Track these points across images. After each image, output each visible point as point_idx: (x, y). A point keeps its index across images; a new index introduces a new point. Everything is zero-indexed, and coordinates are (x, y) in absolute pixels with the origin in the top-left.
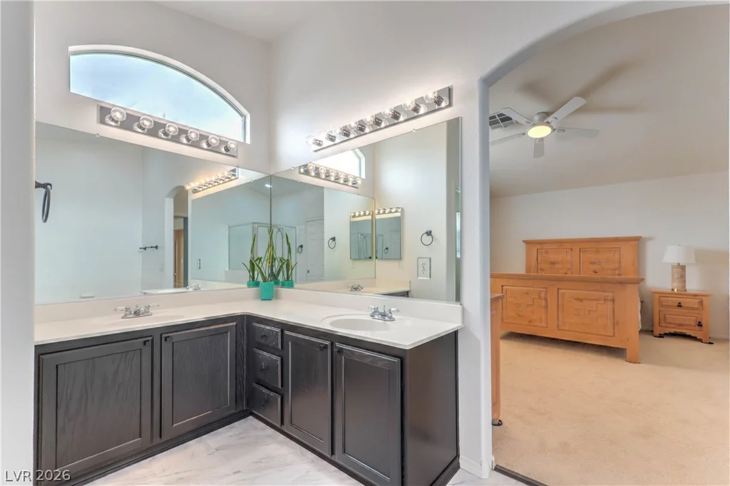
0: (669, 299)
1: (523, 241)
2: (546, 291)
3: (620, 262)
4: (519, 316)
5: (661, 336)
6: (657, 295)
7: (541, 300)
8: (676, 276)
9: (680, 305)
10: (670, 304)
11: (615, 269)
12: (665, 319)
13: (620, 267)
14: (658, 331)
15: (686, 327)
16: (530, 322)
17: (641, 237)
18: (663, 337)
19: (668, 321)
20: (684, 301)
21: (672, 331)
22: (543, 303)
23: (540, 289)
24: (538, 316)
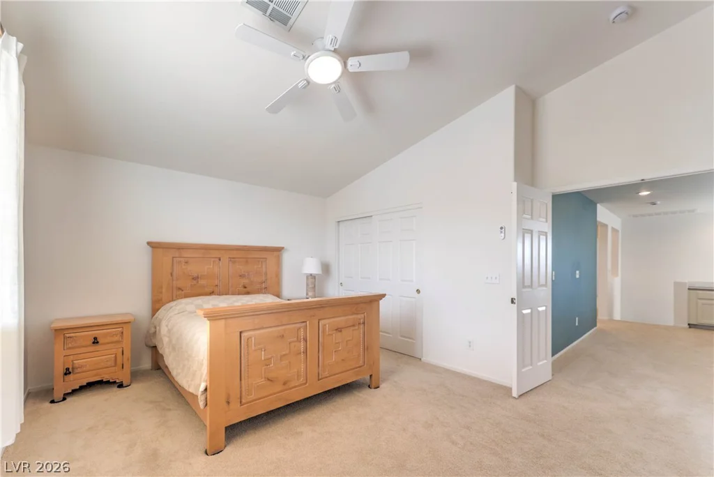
2: (306, 327)
3: (266, 274)
4: (269, 379)
11: (261, 283)
13: (266, 279)
16: (285, 384)
22: (302, 345)
23: (298, 325)
24: (296, 370)
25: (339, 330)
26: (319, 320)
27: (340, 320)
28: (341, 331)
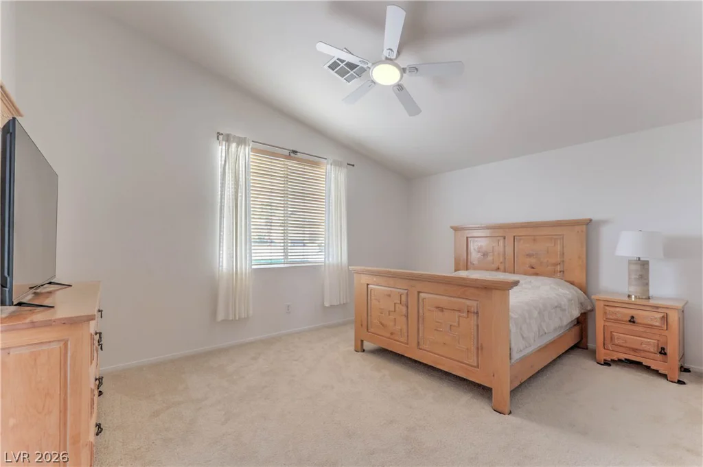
0: (618, 309)
1: (452, 228)
2: (407, 294)
3: (563, 254)
4: (381, 324)
5: (607, 363)
6: (602, 304)
7: (403, 305)
8: (633, 276)
9: (632, 320)
10: (619, 316)
11: (556, 264)
12: (612, 338)
13: (563, 261)
14: (602, 354)
15: (643, 354)
16: (392, 334)
17: (591, 220)
18: (609, 365)
19: (617, 342)
20: (641, 315)
21: (622, 357)
22: (404, 309)
23: (402, 291)
24: (399, 328)
25: (441, 309)
26: (419, 292)
27: (443, 300)
28: (443, 311)
